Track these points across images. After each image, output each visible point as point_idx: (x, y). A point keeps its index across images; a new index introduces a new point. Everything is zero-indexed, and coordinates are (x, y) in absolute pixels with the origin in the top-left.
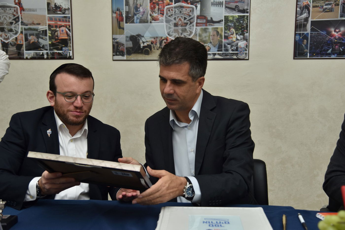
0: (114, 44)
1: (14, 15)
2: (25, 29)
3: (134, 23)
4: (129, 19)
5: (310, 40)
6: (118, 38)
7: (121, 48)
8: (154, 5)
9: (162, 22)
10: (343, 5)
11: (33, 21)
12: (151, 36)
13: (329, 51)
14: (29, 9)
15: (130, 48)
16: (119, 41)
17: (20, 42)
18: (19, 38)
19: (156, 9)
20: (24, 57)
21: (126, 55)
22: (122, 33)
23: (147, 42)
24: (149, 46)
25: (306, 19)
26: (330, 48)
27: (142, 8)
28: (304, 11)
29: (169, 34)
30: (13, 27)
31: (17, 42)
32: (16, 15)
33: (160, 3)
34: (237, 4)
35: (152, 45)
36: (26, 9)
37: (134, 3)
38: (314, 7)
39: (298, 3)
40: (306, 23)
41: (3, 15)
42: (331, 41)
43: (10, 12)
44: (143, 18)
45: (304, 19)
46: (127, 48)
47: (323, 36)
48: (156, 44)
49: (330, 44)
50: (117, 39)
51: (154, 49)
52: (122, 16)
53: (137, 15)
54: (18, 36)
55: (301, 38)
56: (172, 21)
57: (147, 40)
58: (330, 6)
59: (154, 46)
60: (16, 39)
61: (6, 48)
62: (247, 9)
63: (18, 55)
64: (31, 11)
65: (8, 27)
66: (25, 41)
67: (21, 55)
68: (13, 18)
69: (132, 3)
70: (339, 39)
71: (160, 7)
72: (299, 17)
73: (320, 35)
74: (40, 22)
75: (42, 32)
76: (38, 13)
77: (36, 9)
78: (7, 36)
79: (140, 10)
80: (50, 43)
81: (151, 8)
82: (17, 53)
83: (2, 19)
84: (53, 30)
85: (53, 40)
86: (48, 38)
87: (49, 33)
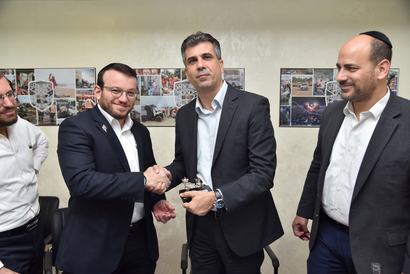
1: (49, 90)
2: (57, 101)
3: (148, 95)
4: (144, 92)
5: (292, 112)
7: (137, 116)
8: (165, 81)
9: (172, 95)
10: (315, 86)
11: (64, 94)
12: (162, 106)
13: (306, 121)
14: (61, 84)
15: (145, 116)
16: (136, 111)
17: (53, 111)
18: (52, 108)
19: (166, 84)
20: (56, 124)
22: (138, 104)
23: (159, 111)
24: (161, 115)
25: (288, 96)
26: (307, 119)
27: (155, 83)
28: (286, 89)
29: (177, 105)
30: (47, 99)
31: (51, 111)
32: (50, 89)
33: (170, 79)
34: (234, 82)
35: (164, 114)
36: (59, 84)
37: (148, 79)
38: (294, 86)
39: (282, 82)
40: (288, 98)
41: (40, 89)
42: (307, 113)
43: (46, 87)
44: (156, 92)
45: (286, 95)
47: (301, 109)
48: (167, 113)
49: (307, 115)
51: (165, 117)
52: (138, 90)
53: (151, 89)
54: (52, 107)
55: (285, 110)
56: (180, 94)
57: (159, 110)
58: (305, 86)
60: (50, 109)
61: (41, 116)
62: (242, 86)
63: (52, 122)
64: (62, 86)
65: (44, 99)
66: (58, 110)
67: (54, 122)
68: (48, 92)
69: (147, 79)
70: (313, 112)
71: (170, 82)
72: (283, 94)
73: (299, 108)
74: (70, 95)
75: (71, 103)
76: (69, 87)
77: (67, 84)
78: (43, 107)
79: (153, 85)
80: (78, 112)
81: (163, 83)
82: (51, 120)
83: (39, 93)
84: (80, 101)
85: (80, 109)
86: (76, 107)
87: (77, 104)
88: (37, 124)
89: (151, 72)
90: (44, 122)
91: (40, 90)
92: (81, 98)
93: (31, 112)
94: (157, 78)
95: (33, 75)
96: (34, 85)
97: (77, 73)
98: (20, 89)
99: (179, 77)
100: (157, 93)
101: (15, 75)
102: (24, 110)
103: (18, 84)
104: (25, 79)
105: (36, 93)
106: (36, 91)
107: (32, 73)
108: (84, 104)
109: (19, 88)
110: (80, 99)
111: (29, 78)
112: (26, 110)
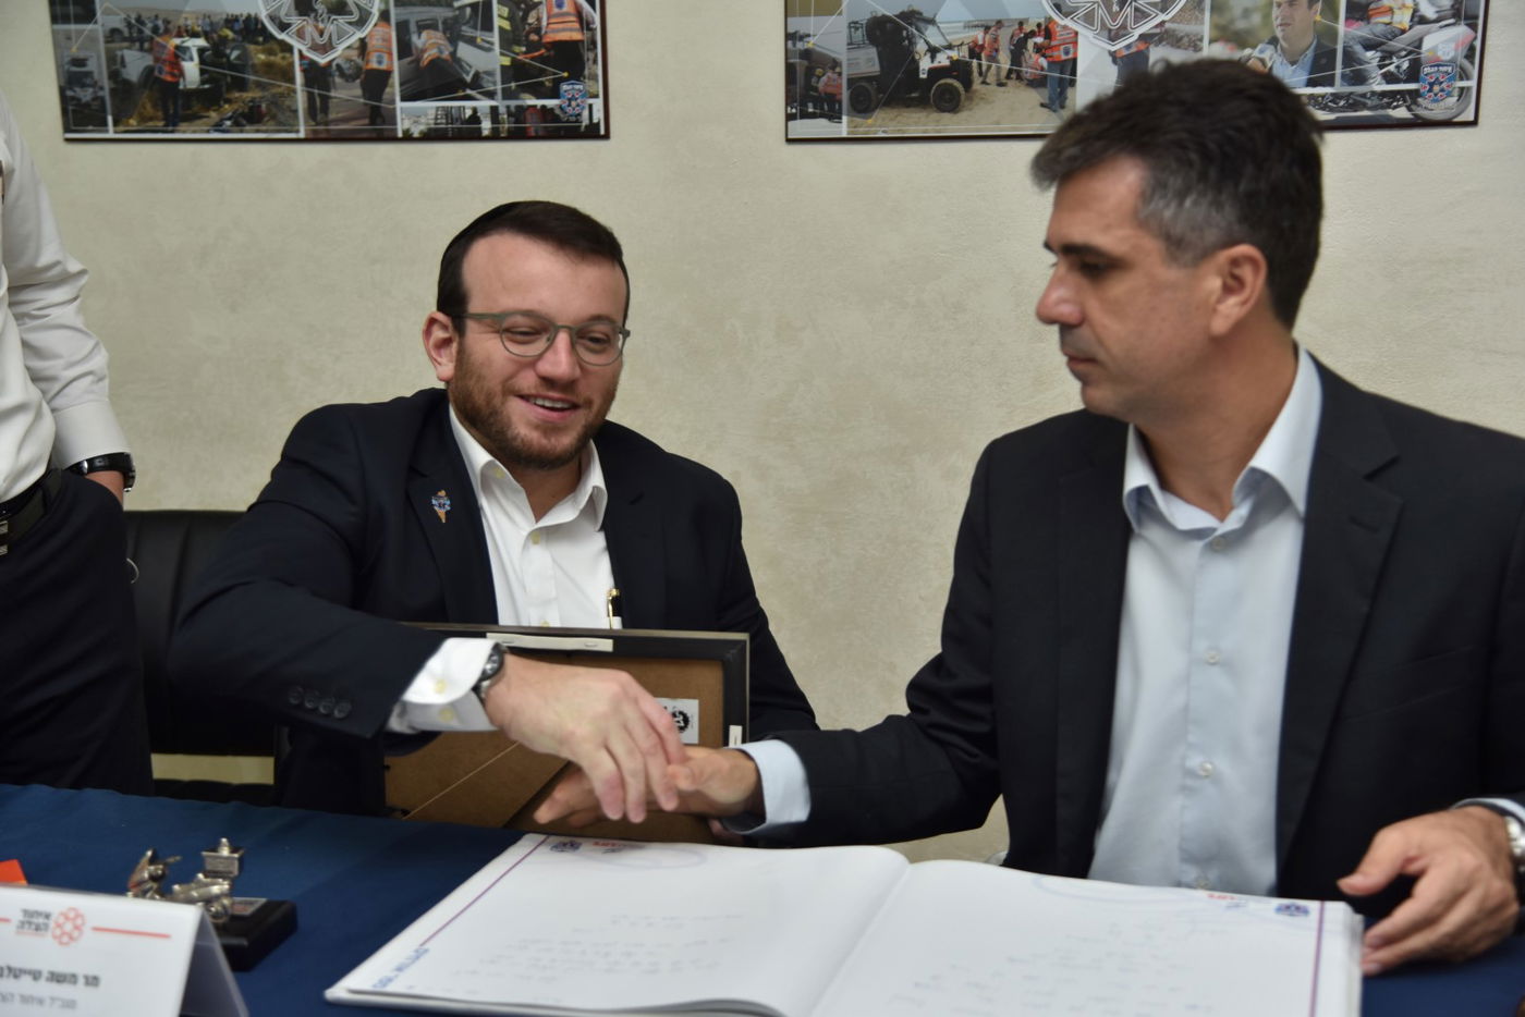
0: (792, 61)
6: (812, 33)
7: (824, 79)
12: (968, 17)
15: (869, 79)
16: (818, 49)
17: (380, 62)
18: (374, 43)
20: (396, 130)
21: (848, 115)
22: (831, 9)
23: (950, 47)
24: (959, 70)
29: (1058, 7)
31: (368, 62)
46: (851, 81)
48: (993, 58)
50: (809, 36)
51: (984, 82)
54: (370, 34)
57: (949, 38)
59: (984, 68)
60: (363, 45)
61: (320, 87)
63: (373, 122)
66: (400, 57)
67: (384, 123)
75: (468, 10)
78: (326, 36)
80: (506, 61)
82: (368, 113)
84: (518, 3)
85: (517, 49)
86: (495, 38)
87: (500, 16)
88: (298, 131)
90: (337, 121)
93: (269, 68)
108: (539, 19)
112: (244, 56)
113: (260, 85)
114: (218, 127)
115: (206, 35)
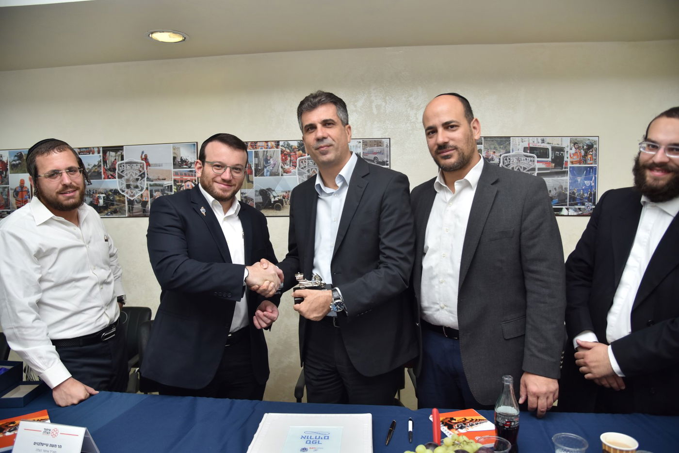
1: (140, 171)
2: (151, 185)
3: (264, 176)
4: (259, 172)
7: (250, 203)
8: (286, 156)
9: (295, 175)
11: (159, 177)
12: (282, 190)
15: (260, 203)
16: (248, 196)
17: (146, 199)
18: (145, 195)
19: (287, 161)
22: (251, 187)
23: (278, 196)
24: (280, 201)
27: (273, 160)
30: (138, 183)
31: (143, 199)
32: (142, 170)
33: (291, 154)
34: (376, 156)
35: (284, 200)
41: (130, 171)
43: (137, 168)
44: (273, 171)
46: (256, 203)
48: (288, 199)
50: (246, 193)
51: (286, 204)
52: (251, 169)
53: (267, 167)
56: (305, 173)
57: (278, 194)
60: (142, 195)
61: (131, 205)
62: (387, 161)
63: (143, 213)
64: (157, 166)
65: (135, 183)
66: (150, 198)
67: (146, 213)
68: (139, 174)
69: (262, 155)
71: (292, 158)
74: (166, 178)
75: (167, 187)
76: (164, 168)
77: (162, 164)
78: (133, 193)
79: (270, 163)
81: (282, 160)
82: (142, 210)
83: (129, 176)
84: (178, 186)
87: (174, 188)
89: (267, 145)
91: (129, 173)
92: (180, 181)
93: (119, 201)
94: (275, 153)
95: (122, 153)
96: (123, 166)
97: (174, 149)
98: (107, 172)
99: (304, 151)
100: (275, 172)
101: (101, 154)
102: (111, 198)
103: (104, 166)
104: (113, 159)
105: (125, 176)
106: (125, 173)
107: (121, 151)
108: (183, 189)
109: (106, 170)
110: (178, 182)
111: (117, 158)
112: (114, 198)
113: (117, 205)
114: (107, 214)
115: (105, 194)
